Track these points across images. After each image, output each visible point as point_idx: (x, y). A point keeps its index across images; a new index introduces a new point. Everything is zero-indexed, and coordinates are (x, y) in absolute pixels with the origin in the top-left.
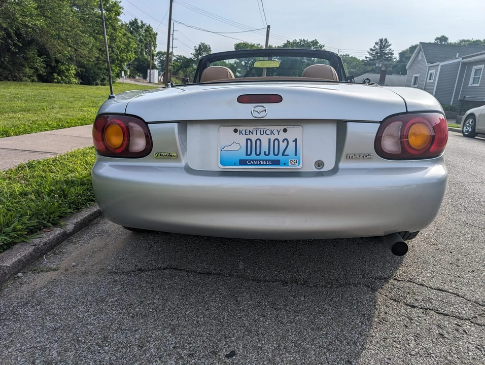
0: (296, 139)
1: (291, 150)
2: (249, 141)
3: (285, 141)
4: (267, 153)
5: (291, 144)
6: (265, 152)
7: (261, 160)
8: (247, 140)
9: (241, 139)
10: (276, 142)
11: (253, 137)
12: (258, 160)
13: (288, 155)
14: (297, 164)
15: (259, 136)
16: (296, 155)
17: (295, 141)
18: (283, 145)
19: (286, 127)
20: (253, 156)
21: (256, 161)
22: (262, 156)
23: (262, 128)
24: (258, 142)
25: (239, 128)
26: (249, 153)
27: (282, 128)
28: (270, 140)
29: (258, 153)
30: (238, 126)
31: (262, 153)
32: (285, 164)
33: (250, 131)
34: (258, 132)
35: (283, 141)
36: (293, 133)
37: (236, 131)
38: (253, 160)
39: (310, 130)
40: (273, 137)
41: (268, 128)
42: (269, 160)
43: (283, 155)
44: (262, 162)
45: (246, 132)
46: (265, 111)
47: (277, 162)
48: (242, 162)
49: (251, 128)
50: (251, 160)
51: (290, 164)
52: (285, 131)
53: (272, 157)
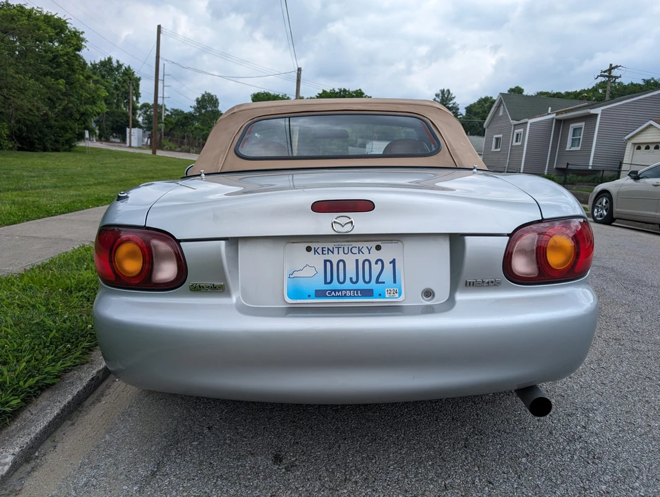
0: (394, 260)
1: (387, 275)
2: (328, 264)
3: (380, 262)
4: (354, 280)
5: (388, 267)
6: (351, 279)
7: (346, 290)
8: (326, 261)
9: (317, 261)
10: (367, 263)
11: (334, 258)
12: (342, 290)
13: (384, 283)
14: (397, 295)
15: (342, 256)
16: (395, 282)
17: (393, 262)
18: (376, 269)
19: (379, 243)
20: (335, 285)
21: (339, 291)
22: (348, 285)
23: (346, 245)
24: (341, 264)
25: (313, 245)
26: (328, 280)
27: (374, 244)
28: (357, 261)
29: (341, 280)
30: (311, 242)
31: (348, 280)
32: (380, 295)
33: (328, 249)
34: (341, 250)
35: (376, 263)
36: (388, 251)
37: (309, 249)
38: (335, 291)
39: (410, 247)
40: (361, 258)
41: (354, 244)
42: (357, 290)
43: (377, 282)
44: (348, 293)
45: (323, 251)
46: (352, 222)
47: (368, 293)
48: (320, 294)
49: (331, 246)
50: (332, 291)
51: (387, 296)
52: (378, 248)
53: (361, 285)
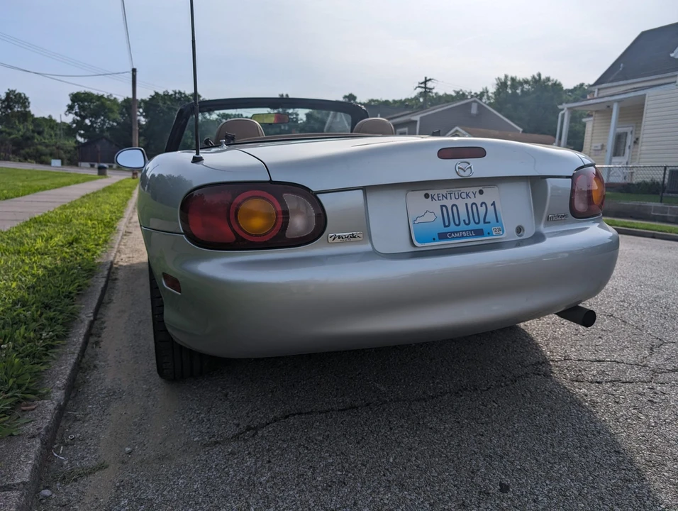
0: (494, 202)
1: (491, 216)
2: (444, 208)
3: (484, 205)
4: (467, 222)
5: (491, 208)
6: (464, 221)
7: (463, 231)
8: (442, 206)
9: (435, 206)
10: (474, 206)
11: (449, 203)
12: (459, 232)
13: (489, 222)
14: (501, 232)
15: (454, 201)
16: (497, 221)
17: (493, 204)
18: (482, 210)
19: (481, 188)
20: (453, 228)
21: (457, 232)
22: (463, 227)
23: (456, 191)
24: (454, 208)
25: (430, 192)
26: (447, 224)
27: (477, 189)
28: (466, 204)
29: (457, 223)
30: (430, 189)
31: (462, 222)
32: (489, 233)
33: (443, 195)
34: (453, 195)
35: (481, 206)
36: (490, 195)
37: (427, 196)
38: (454, 233)
39: (505, 189)
40: (469, 202)
41: (463, 190)
42: (471, 231)
43: (485, 222)
44: (464, 233)
45: (438, 197)
46: (470, 168)
47: (479, 233)
48: (442, 236)
49: (444, 192)
50: (451, 233)
51: (494, 234)
52: (481, 192)
53: (473, 226)
